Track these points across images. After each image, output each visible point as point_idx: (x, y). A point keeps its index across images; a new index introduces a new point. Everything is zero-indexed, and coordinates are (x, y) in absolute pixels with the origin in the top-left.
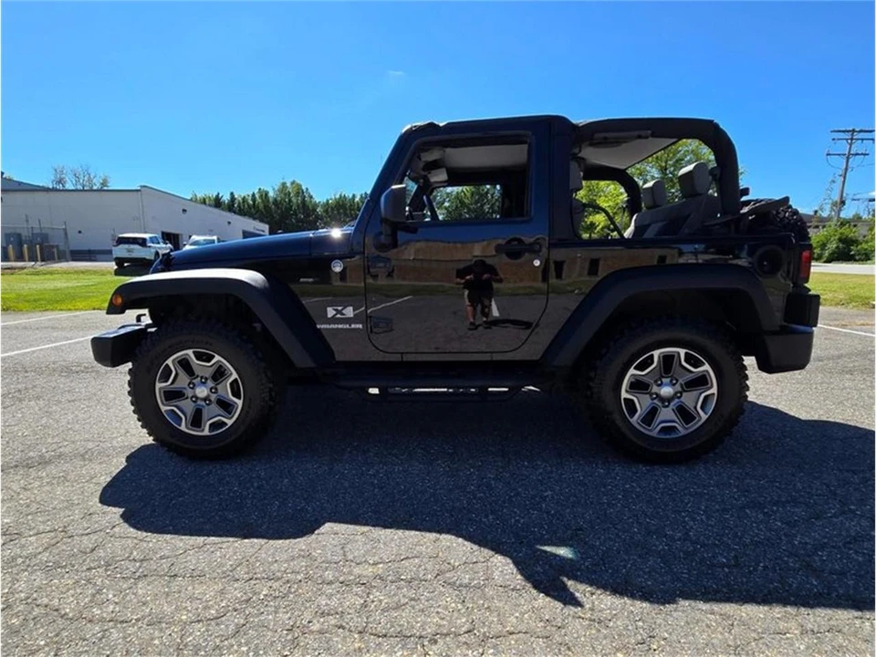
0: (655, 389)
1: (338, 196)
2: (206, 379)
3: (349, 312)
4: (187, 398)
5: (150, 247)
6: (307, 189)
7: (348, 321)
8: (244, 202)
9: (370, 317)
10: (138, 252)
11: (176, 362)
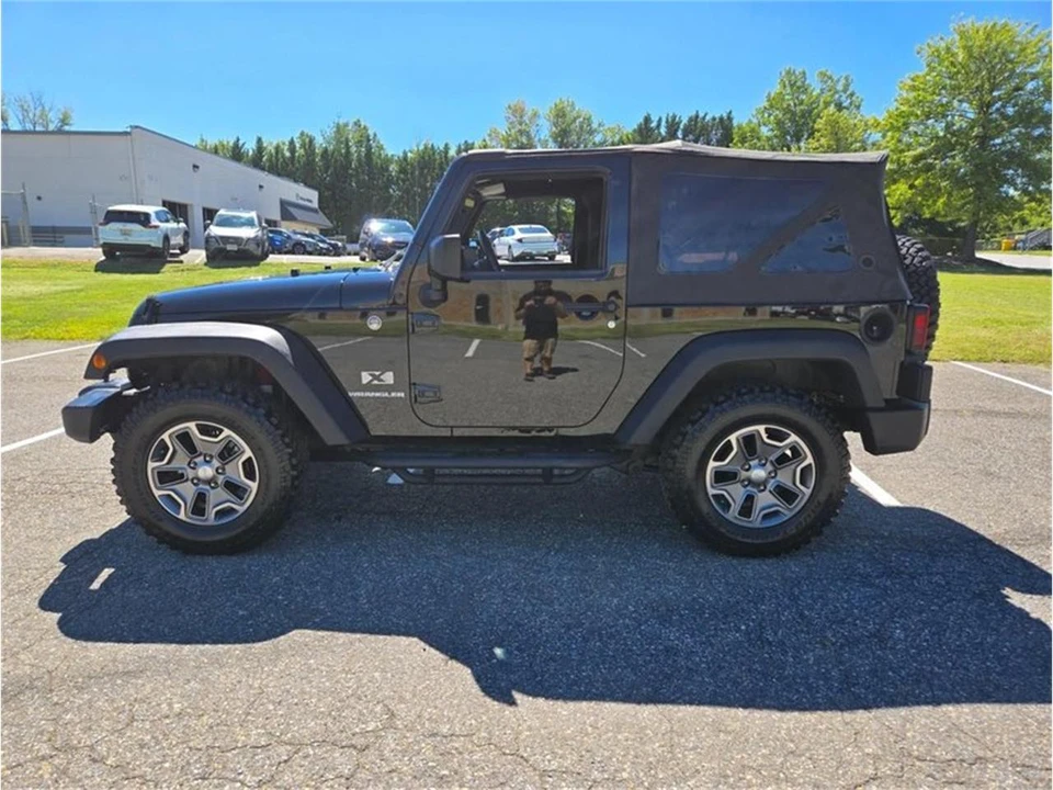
0: (744, 474)
1: (421, 148)
2: (211, 457)
3: (389, 378)
4: (187, 480)
5: (156, 227)
6: (375, 135)
7: (389, 388)
8: (277, 153)
9: (414, 384)
10: (138, 235)
11: (174, 436)
